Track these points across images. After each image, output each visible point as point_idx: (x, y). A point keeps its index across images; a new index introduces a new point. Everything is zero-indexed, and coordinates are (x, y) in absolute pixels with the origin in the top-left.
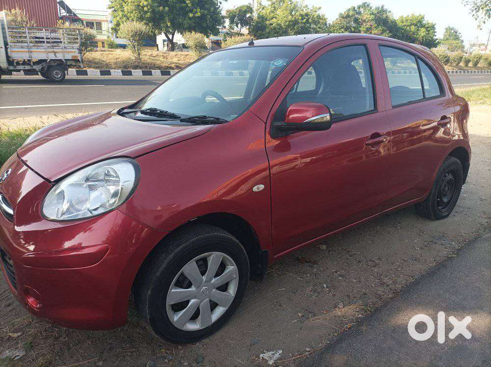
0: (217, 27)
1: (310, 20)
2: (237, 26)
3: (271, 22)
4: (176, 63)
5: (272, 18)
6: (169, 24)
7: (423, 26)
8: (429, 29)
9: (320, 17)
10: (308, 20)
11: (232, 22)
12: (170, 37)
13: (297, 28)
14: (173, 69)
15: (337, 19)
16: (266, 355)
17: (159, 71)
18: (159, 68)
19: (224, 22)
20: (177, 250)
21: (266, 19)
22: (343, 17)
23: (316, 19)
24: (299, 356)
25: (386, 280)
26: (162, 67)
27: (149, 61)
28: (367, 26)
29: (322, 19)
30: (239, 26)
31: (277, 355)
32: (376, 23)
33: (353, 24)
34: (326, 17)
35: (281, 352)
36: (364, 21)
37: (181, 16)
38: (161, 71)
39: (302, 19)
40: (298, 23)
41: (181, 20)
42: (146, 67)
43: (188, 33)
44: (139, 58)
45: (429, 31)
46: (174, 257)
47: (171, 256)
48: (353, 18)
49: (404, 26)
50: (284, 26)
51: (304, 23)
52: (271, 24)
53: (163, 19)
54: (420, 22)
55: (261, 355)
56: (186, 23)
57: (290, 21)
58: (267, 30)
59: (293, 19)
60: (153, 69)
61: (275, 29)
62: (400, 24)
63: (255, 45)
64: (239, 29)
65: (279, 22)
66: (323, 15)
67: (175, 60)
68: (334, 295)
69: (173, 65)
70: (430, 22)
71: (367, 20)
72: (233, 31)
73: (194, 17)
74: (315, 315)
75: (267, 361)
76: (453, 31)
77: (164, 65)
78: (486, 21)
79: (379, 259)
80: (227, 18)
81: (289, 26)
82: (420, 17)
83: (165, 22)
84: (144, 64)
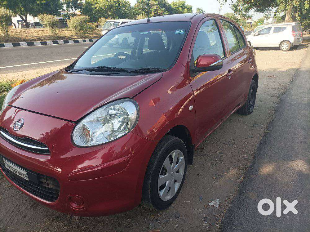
0: (59, 10)
1: (121, 5)
2: (72, 9)
3: (95, 6)
4: (37, 37)
5: (96, 4)
6: (22, 9)
7: (185, 7)
8: (189, 9)
9: (126, 3)
10: (119, 5)
11: (68, 6)
12: (24, 18)
13: (113, 10)
14: (35, 40)
15: (136, 4)
16: (212, 203)
17: (25, 43)
18: (25, 40)
19: (63, 7)
20: (160, 152)
21: (92, 5)
22: (140, 3)
23: (124, 4)
24: (229, 200)
25: (244, 150)
26: (27, 40)
27: (16, 36)
28: (155, 8)
29: (128, 4)
30: (74, 9)
31: (218, 202)
32: (159, 6)
33: (146, 7)
34: (130, 2)
35: (218, 200)
36: (153, 5)
37: (31, 3)
38: (27, 43)
39: (116, 4)
40: (113, 7)
41: (31, 6)
42: (15, 40)
43: (41, 15)
44: (7, 34)
45: (189, 10)
46: (160, 156)
47: (158, 156)
48: (146, 3)
49: (175, 7)
50: (105, 8)
51: (117, 7)
52: (96, 8)
53: (17, 5)
54: (184, 5)
55: (210, 204)
56: (36, 8)
57: (107, 6)
58: (94, 12)
59: (110, 4)
60: (20, 42)
61: (98, 10)
62: (173, 7)
63: (151, 22)
64: (74, 11)
65: (101, 6)
66: (128, 2)
67: (35, 34)
68: (224, 164)
69: (35, 38)
70: (189, 5)
71: (154, 5)
72: (70, 13)
73: (41, 4)
74: (222, 176)
75: (214, 206)
76: (200, 10)
77: (28, 38)
78: (224, 4)
79: (234, 140)
80: (64, 4)
81: (107, 9)
82: (183, 3)
83: (19, 8)
84: (13, 38)
